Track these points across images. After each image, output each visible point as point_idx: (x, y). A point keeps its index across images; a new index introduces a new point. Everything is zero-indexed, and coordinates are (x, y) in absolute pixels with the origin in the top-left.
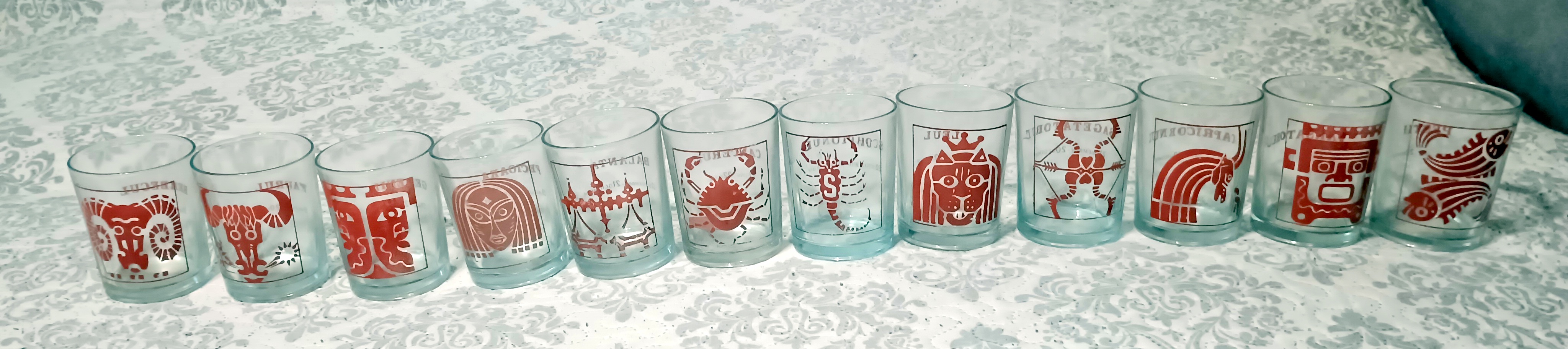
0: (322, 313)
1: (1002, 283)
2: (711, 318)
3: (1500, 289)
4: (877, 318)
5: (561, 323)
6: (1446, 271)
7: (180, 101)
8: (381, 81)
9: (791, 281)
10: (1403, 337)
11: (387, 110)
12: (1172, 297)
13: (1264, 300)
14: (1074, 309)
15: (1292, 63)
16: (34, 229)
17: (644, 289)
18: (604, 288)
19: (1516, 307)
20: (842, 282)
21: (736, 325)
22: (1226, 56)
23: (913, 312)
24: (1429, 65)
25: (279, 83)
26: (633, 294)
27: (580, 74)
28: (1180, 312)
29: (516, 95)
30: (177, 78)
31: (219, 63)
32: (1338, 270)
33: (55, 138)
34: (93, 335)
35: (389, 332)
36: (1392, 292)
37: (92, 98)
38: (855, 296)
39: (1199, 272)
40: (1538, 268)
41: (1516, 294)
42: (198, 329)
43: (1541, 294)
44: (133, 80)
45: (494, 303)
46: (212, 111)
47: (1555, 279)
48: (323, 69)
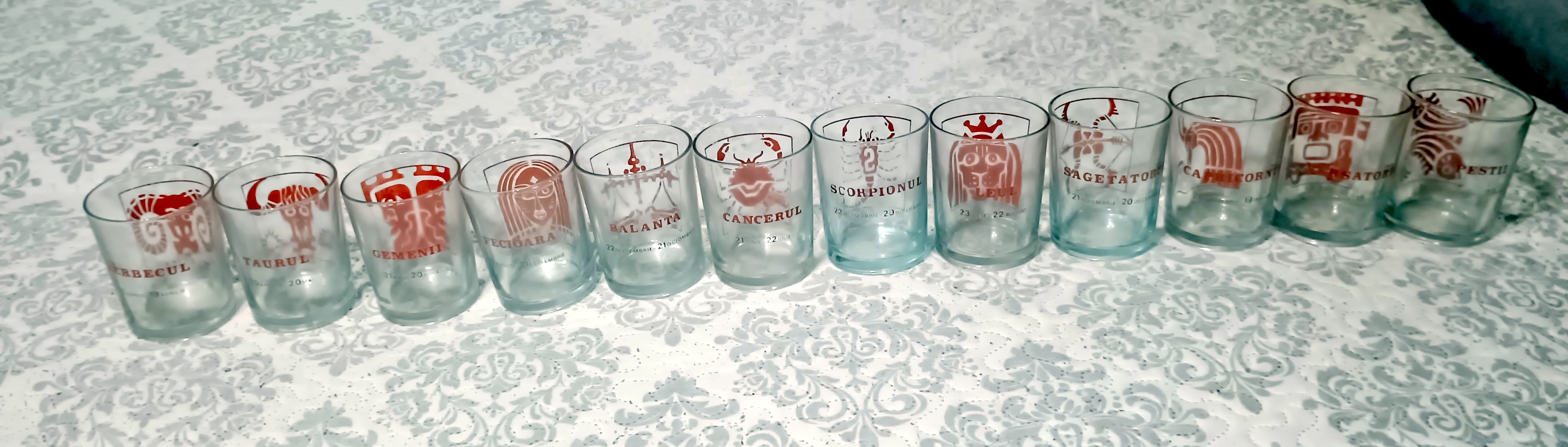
0: (360, 340)
1: (1042, 293)
2: (763, 341)
3: (1510, 283)
4: (928, 337)
5: (611, 348)
6: (1458, 263)
7: (147, 86)
8: (356, 58)
9: (833, 295)
10: (1429, 341)
11: (369, 92)
12: (1208, 305)
13: (1295, 305)
14: (1116, 320)
15: (1276, 23)
16: (31, 247)
17: (687, 306)
18: (646, 307)
19: (1527, 302)
20: (884, 295)
21: (788, 348)
22: (1211, 17)
23: (961, 329)
24: (1406, 24)
25: (249, 63)
26: (677, 313)
27: (564, 46)
28: (1218, 321)
29: (501, 73)
30: (138, 58)
31: (179, 39)
32: (1358, 267)
33: (24, 135)
34: (129, 375)
35: (436, 363)
36: (1412, 290)
37: (51, 85)
38: (900, 311)
39: (1228, 275)
40: (1541, 257)
41: (1524, 288)
42: (236, 364)
43: (1548, 287)
44: (91, 61)
45: (537, 326)
46: (185, 98)
47: (1557, 269)
48: (292, 45)
